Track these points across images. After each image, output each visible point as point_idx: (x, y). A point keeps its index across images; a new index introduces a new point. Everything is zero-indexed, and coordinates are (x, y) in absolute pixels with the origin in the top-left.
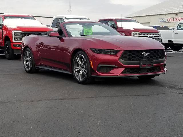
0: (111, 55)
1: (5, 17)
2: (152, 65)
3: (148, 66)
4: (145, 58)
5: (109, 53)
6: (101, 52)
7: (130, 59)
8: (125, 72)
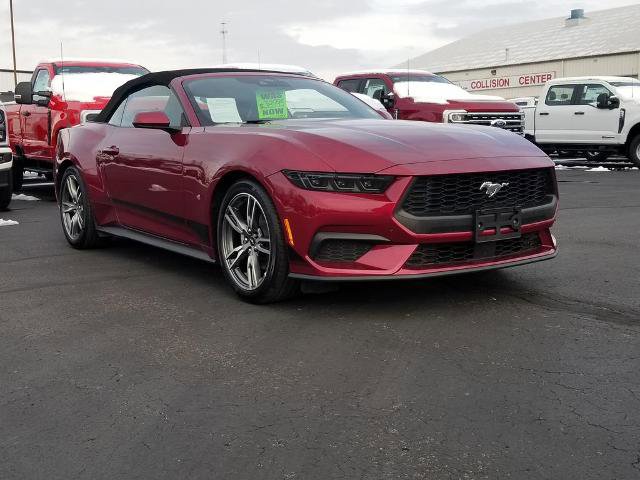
0: (363, 194)
1: (56, 69)
2: (517, 231)
3: (501, 233)
4: (491, 201)
5: (356, 189)
6: (323, 182)
7: (434, 210)
8: (417, 258)
